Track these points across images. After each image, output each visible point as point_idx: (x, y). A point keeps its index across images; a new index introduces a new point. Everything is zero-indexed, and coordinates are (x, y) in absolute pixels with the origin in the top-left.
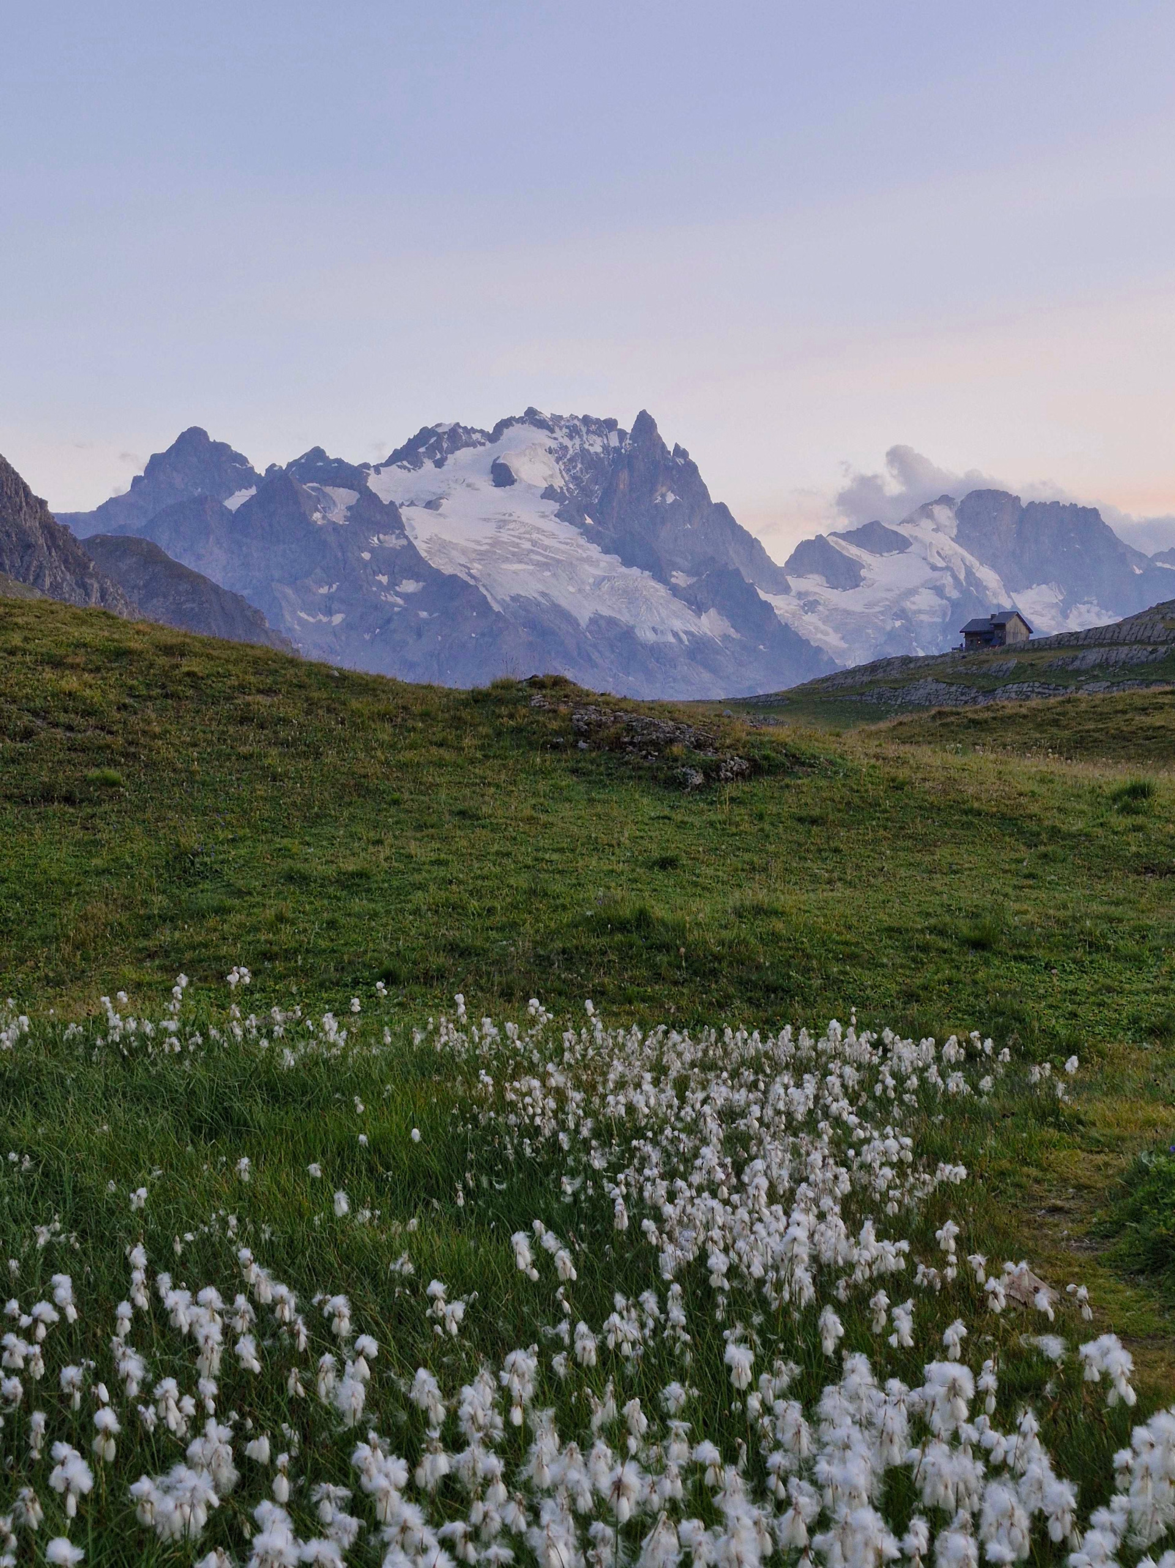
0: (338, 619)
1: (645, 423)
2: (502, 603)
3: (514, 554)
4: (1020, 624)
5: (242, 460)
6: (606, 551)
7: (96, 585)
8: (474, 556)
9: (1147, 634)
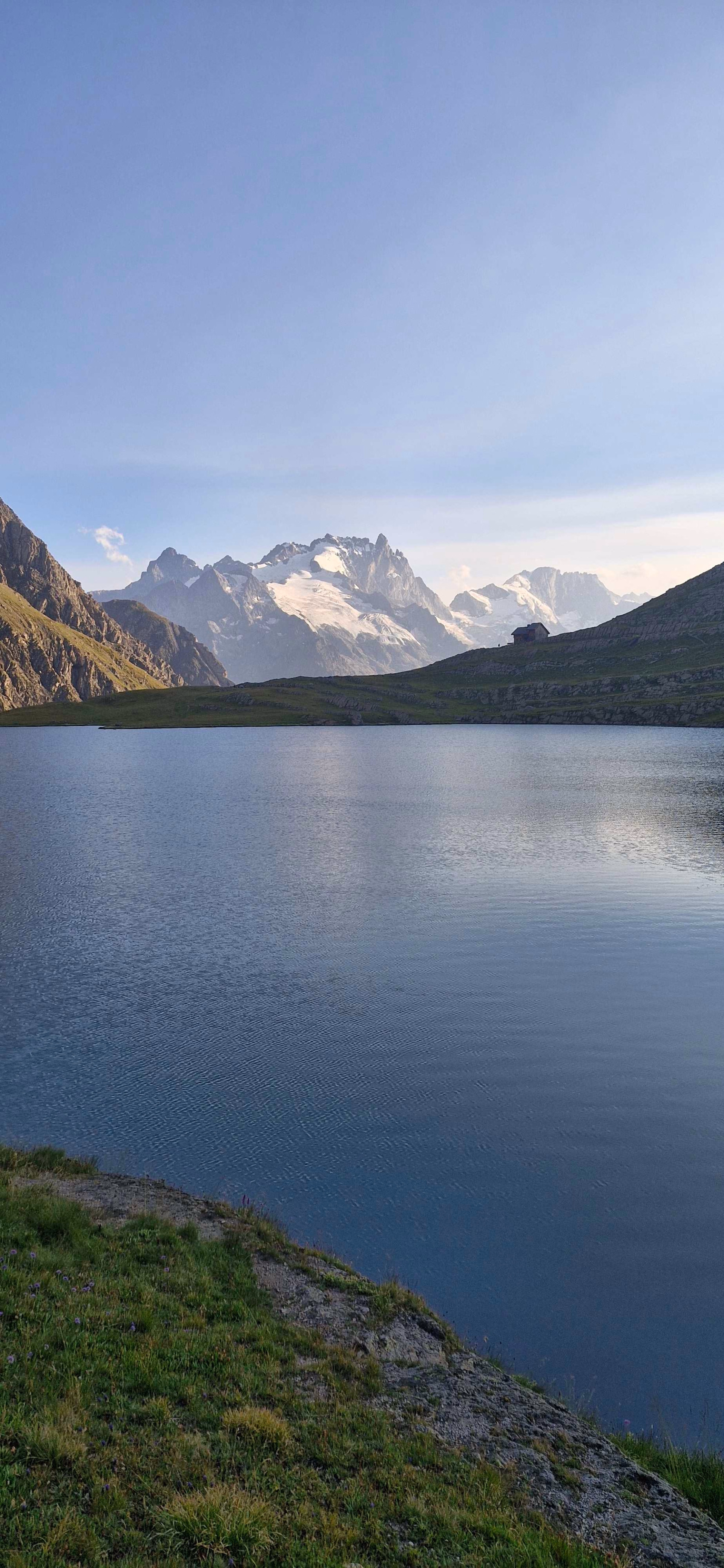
0: (239, 637)
1: (382, 539)
2: (316, 627)
3: (322, 604)
4: (543, 629)
5: (191, 562)
6: (365, 602)
7: (106, 624)
8: (303, 606)
9: (609, 632)
